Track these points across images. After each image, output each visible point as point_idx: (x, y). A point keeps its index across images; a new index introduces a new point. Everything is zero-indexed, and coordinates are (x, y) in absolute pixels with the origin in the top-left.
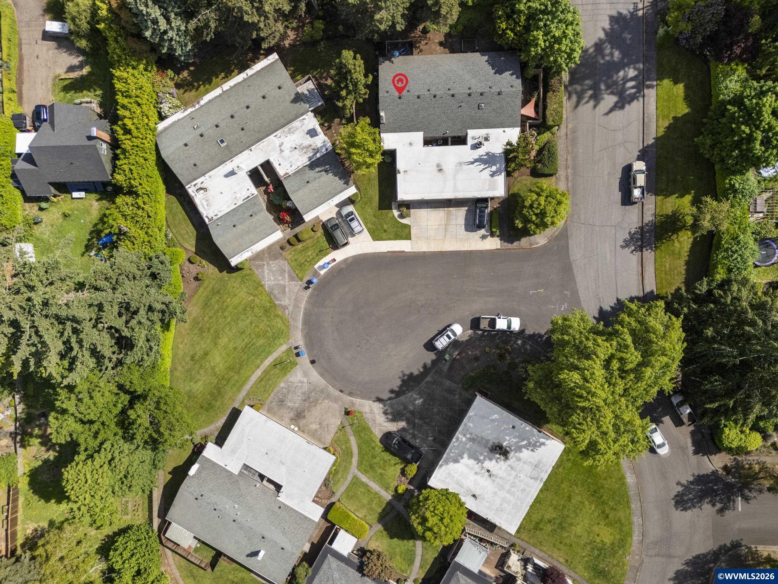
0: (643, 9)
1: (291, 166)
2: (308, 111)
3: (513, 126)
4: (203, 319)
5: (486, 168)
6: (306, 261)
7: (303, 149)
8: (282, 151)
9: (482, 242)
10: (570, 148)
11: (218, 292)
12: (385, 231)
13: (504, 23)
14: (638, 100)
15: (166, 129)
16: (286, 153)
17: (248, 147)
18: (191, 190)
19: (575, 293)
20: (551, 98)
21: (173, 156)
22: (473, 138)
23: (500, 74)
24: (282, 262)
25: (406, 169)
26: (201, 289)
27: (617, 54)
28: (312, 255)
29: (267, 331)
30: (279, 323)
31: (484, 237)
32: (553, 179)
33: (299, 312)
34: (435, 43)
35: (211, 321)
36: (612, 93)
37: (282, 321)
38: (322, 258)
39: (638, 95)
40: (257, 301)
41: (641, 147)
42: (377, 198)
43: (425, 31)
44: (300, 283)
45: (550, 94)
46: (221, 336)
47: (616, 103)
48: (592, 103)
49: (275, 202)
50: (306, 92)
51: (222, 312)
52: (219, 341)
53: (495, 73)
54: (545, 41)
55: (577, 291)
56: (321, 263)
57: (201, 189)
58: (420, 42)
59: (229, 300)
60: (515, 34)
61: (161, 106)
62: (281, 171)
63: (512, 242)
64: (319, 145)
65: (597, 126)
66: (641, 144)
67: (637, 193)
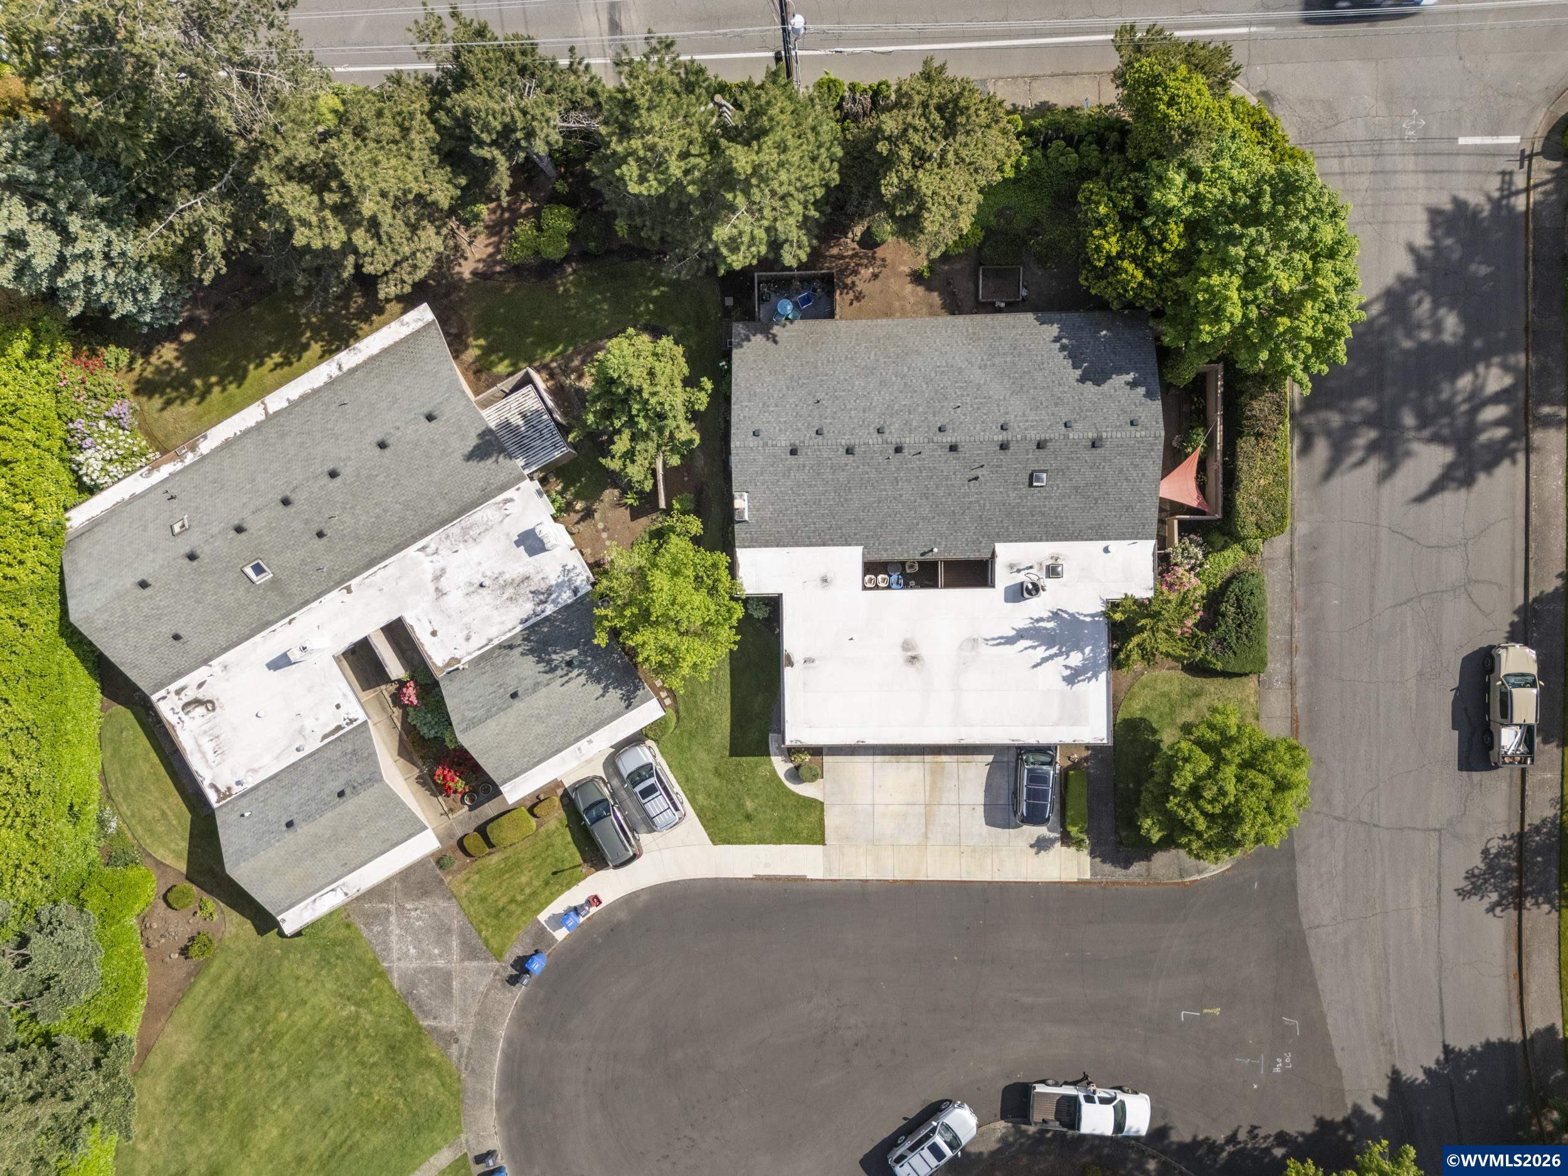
0: (1527, 190)
1: (468, 639)
2: (521, 478)
3: (1134, 534)
4: (207, 1070)
5: (1051, 657)
6: (513, 900)
7: (503, 587)
8: (440, 593)
9: (1037, 859)
10: (1300, 594)
11: (253, 991)
12: (748, 817)
13: (1113, 239)
14: (1514, 462)
15: (94, 524)
16: (455, 599)
17: (342, 581)
18: (167, 707)
19: (1316, 1026)
20: (1249, 457)
21: (106, 616)
22: (1014, 568)
23: (1098, 383)
24: (443, 904)
25: (809, 655)
26: (204, 983)
27: (1451, 323)
28: (529, 884)
29: (395, 1108)
30: (428, 1085)
31: (1041, 845)
32: (1252, 683)
33: (492, 1051)
34: (899, 275)
35: (231, 1076)
36: (1436, 439)
37: (440, 1077)
38: (559, 893)
39: (1513, 445)
40: (367, 1018)
41: (1520, 601)
42: (725, 721)
43: (869, 242)
44: (496, 964)
45: (1246, 445)
46: (259, 1121)
47: (1450, 467)
48: (1374, 465)
49: (424, 731)
50: (517, 421)
51: (263, 1052)
52: (257, 1135)
53: (1082, 380)
54: (1245, 303)
55: (1322, 1017)
56: (558, 906)
57: (198, 702)
58: (855, 272)
59: (284, 1015)
60: (1148, 273)
61: (80, 458)
62: (437, 654)
63: (1126, 864)
64: (553, 577)
65: (1384, 533)
66: (1520, 591)
67: (1509, 739)
